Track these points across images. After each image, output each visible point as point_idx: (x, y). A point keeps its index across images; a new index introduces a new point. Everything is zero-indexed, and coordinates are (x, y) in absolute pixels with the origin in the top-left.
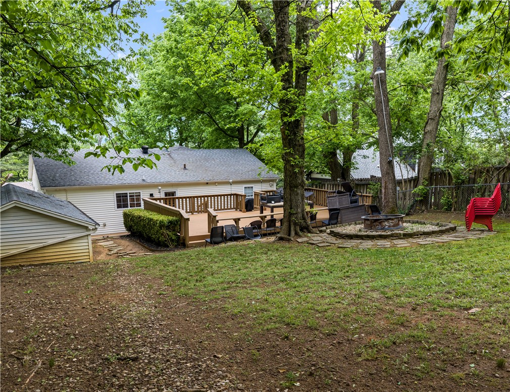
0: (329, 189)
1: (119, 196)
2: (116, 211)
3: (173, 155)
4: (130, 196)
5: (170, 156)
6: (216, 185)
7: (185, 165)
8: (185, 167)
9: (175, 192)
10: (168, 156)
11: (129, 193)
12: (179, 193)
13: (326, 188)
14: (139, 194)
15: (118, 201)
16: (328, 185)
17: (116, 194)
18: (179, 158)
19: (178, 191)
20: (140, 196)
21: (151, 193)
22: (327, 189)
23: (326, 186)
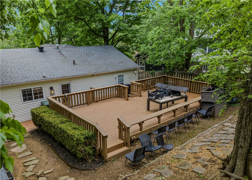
0: (179, 76)
1: (24, 92)
2: (23, 104)
3: (63, 52)
4: (34, 91)
5: (61, 53)
6: (99, 76)
7: (74, 61)
8: (74, 63)
9: (69, 84)
10: (59, 53)
11: (33, 88)
12: (72, 84)
13: (176, 75)
14: (41, 88)
15: (24, 95)
16: (177, 74)
17: (22, 90)
18: (68, 55)
19: (72, 83)
20: (42, 89)
21: (51, 86)
22: (177, 77)
23: (176, 74)
